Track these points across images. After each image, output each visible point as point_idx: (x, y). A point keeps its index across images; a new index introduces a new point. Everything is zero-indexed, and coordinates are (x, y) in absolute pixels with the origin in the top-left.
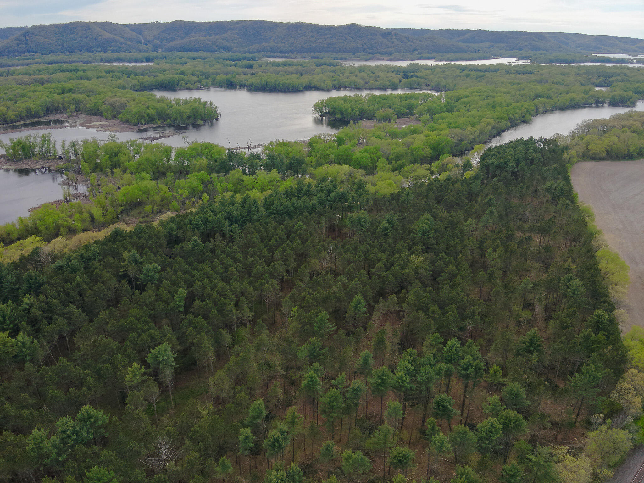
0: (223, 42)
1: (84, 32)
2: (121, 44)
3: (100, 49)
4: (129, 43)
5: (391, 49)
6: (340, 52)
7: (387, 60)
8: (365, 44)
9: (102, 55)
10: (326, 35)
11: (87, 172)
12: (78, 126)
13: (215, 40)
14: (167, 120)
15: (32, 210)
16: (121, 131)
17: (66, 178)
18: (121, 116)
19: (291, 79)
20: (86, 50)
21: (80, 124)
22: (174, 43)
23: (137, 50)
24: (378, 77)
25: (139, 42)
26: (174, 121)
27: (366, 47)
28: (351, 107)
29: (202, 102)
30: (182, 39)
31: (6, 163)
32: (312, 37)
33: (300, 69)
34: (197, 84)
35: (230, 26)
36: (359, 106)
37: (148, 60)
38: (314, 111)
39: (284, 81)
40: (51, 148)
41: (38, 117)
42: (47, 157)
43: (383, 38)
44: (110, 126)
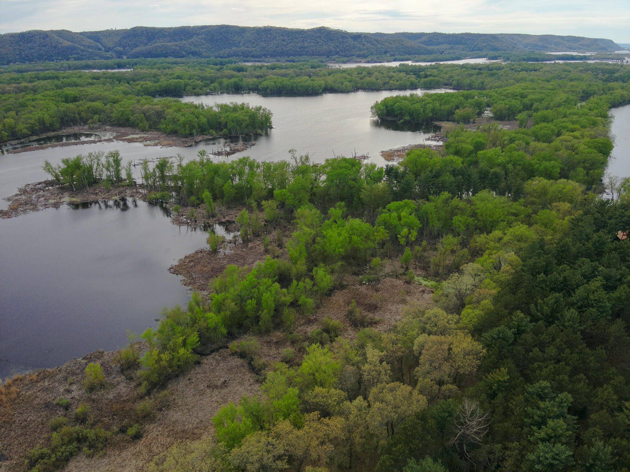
0: (191, 47)
1: (42, 41)
2: (83, 51)
3: (60, 58)
4: (90, 50)
5: (363, 52)
6: (313, 55)
8: (337, 47)
9: (65, 63)
10: (297, 38)
11: (210, 205)
12: (114, 140)
13: (182, 45)
14: (221, 130)
15: (175, 270)
16: (176, 146)
17: (174, 213)
18: (162, 126)
19: (306, 81)
20: (46, 59)
21: (114, 138)
22: (138, 49)
23: (102, 57)
24: (392, 77)
25: (100, 49)
26: (230, 131)
27: (338, 50)
28: (422, 107)
29: (251, 108)
30: (146, 44)
31: (63, 194)
32: (283, 40)
33: (298, 71)
34: (205, 89)
35: (194, 31)
36: (430, 106)
37: (120, 66)
38: (373, 114)
39: (302, 84)
40: (120, 170)
41: (53, 131)
42: (116, 182)
43: (354, 41)
44: (155, 139)
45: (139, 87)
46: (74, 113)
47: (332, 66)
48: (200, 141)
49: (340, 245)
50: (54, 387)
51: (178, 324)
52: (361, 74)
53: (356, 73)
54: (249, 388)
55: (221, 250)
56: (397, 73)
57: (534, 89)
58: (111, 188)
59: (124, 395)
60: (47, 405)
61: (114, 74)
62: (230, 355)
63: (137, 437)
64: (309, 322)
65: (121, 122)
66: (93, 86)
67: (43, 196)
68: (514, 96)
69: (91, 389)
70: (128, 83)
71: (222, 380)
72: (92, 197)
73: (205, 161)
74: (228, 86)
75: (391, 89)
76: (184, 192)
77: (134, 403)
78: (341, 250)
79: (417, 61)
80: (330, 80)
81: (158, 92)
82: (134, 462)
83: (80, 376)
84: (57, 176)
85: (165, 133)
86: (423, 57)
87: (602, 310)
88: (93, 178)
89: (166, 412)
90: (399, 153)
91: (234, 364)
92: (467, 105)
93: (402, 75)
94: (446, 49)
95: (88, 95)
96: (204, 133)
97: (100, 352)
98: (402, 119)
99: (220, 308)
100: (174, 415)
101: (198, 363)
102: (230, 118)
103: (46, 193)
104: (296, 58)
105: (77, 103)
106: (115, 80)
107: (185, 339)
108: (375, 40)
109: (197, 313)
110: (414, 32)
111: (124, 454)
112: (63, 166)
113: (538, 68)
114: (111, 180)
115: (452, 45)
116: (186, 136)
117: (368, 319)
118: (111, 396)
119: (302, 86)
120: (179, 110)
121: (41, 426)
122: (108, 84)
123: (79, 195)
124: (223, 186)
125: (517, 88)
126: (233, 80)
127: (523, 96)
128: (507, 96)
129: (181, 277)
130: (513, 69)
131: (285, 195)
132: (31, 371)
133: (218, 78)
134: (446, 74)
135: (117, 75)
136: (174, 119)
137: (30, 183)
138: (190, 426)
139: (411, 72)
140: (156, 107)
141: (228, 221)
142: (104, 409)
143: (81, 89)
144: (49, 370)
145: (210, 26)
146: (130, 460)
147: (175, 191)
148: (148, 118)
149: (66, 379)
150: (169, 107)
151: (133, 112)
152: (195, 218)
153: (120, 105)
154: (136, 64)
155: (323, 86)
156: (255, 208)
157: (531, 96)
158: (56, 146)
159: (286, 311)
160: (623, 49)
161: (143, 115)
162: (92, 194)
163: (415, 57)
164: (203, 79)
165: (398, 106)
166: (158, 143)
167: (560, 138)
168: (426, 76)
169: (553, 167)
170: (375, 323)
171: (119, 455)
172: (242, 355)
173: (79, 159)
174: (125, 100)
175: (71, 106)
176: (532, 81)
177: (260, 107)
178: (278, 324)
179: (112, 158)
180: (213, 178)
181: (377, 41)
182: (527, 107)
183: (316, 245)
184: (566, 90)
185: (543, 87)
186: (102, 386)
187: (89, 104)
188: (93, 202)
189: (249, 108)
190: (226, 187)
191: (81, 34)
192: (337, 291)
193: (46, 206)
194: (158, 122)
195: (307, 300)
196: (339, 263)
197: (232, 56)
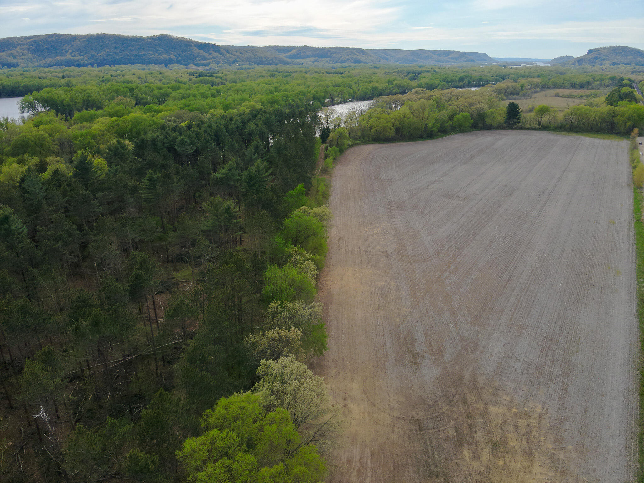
0: (9, 58)
8: (179, 55)
10: (132, 46)
32: (116, 48)
43: (199, 49)
115: (317, 58)
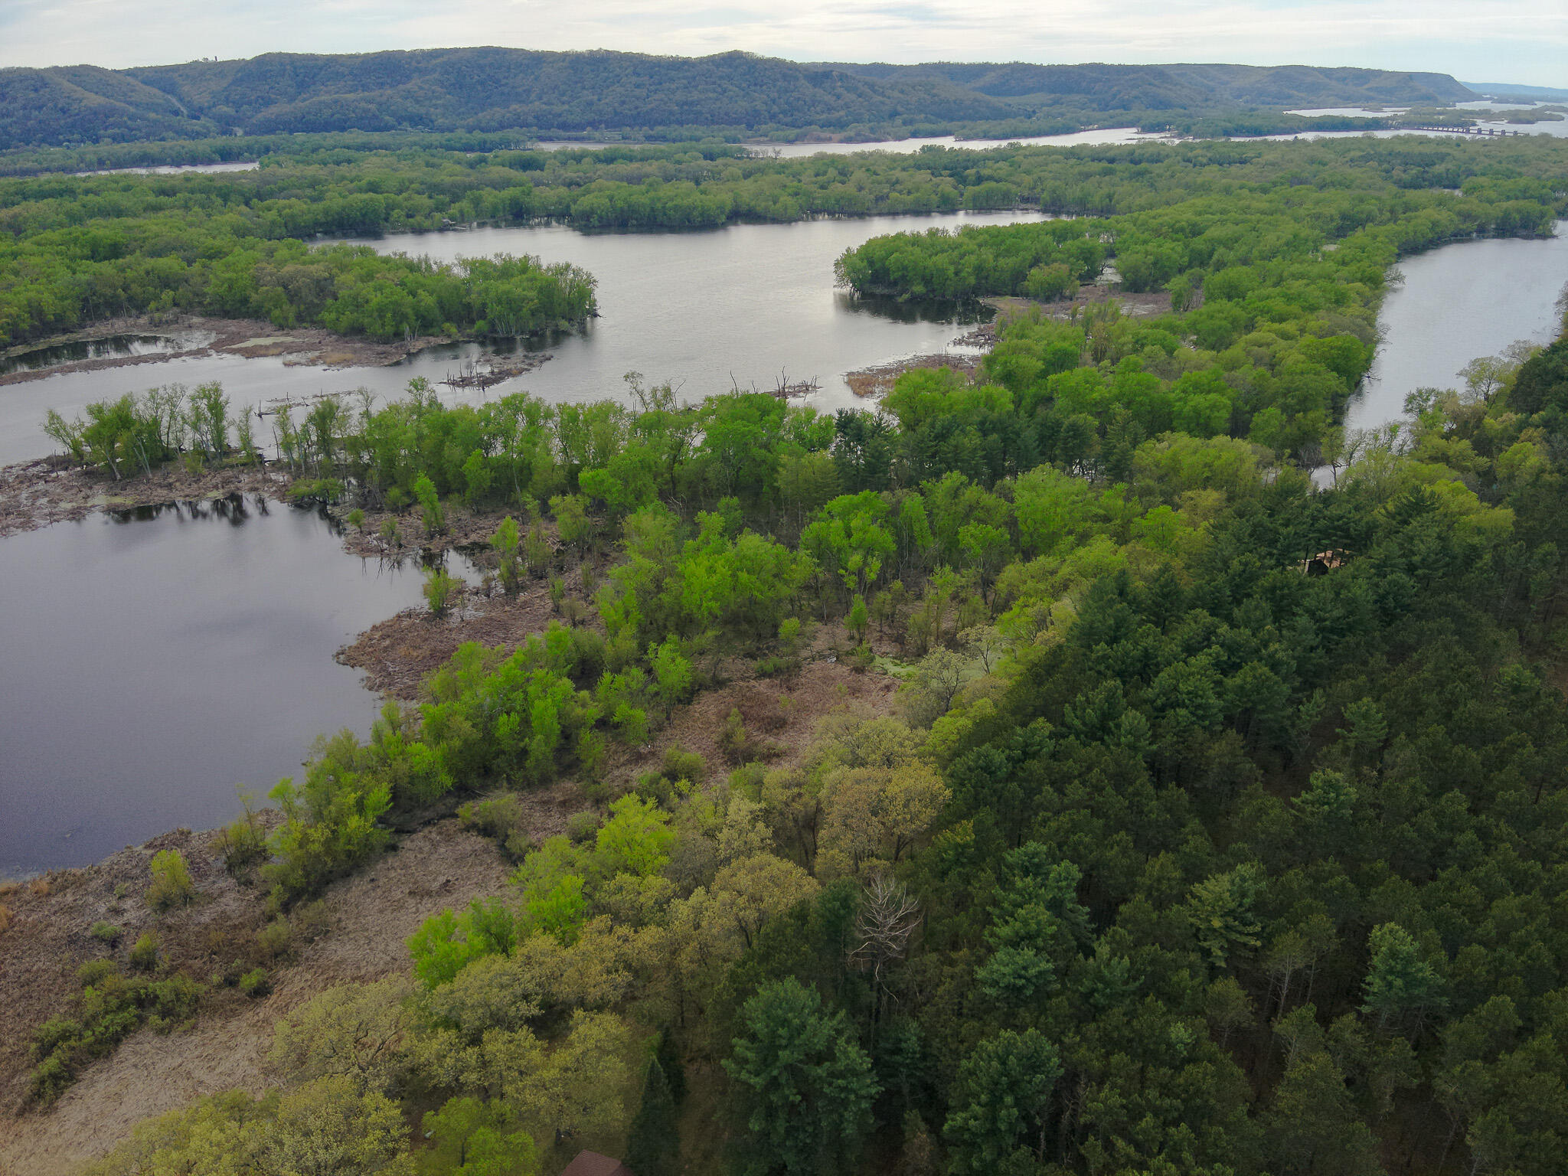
1: (33, 95)
2: (132, 118)
3: (76, 136)
4: (152, 115)
5: (837, 115)
6: (713, 122)
7: (841, 141)
8: (774, 101)
9: (89, 150)
10: (672, 80)
11: (433, 509)
12: (212, 352)
13: (384, 99)
14: (472, 322)
15: (349, 658)
16: (360, 363)
17: (351, 528)
18: (328, 316)
19: (688, 195)
20: (43, 140)
21: (213, 346)
22: (272, 111)
23: (180, 132)
24: (897, 182)
25: (176, 113)
26: (493, 325)
27: (775, 109)
28: (952, 263)
29: (544, 267)
30: (292, 100)
31: (91, 488)
32: (638, 86)
33: (671, 167)
34: (437, 215)
35: (414, 64)
36: (972, 259)
37: (227, 156)
38: (841, 278)
39: (678, 201)
40: (223, 429)
41: (65, 331)
42: (215, 457)
43: (815, 86)
44: (311, 347)
45: (272, 215)
46: (113, 287)
47: (757, 153)
48: (420, 351)
49: (710, 593)
50: (86, 905)
51: (349, 767)
52: (825, 173)
53: (811, 172)
54: (498, 893)
55: (454, 610)
56: (911, 171)
57: (1223, 212)
58: (205, 471)
59: (233, 915)
60: (72, 940)
61: (210, 179)
62: (461, 831)
63: (261, 992)
64: (639, 758)
65: (228, 307)
66: (161, 214)
67: (45, 494)
68: (1176, 230)
69: (165, 905)
70: (247, 204)
71: (442, 879)
72: (159, 495)
73: (425, 403)
74: (495, 209)
75: (893, 213)
76: (374, 477)
77: (254, 930)
78: (713, 604)
79: (967, 138)
80: (747, 191)
81: (321, 225)
82: (255, 1038)
83: (140, 882)
84: (76, 447)
85: (336, 332)
86: (982, 125)
87: (1200, 712)
88: (163, 448)
89: (321, 944)
90: (888, 377)
91: (469, 848)
92: (1060, 256)
93: (924, 175)
94: (1043, 105)
95: (145, 240)
96: (430, 331)
97: (182, 833)
98: (905, 291)
99: (439, 732)
100: (337, 950)
101: (394, 848)
102: (492, 294)
103: (50, 487)
104: (674, 131)
105: (120, 261)
106: (213, 197)
107: (362, 798)
108: (866, 83)
109: (390, 744)
110: (966, 60)
111: (233, 1025)
112: (89, 421)
113: (1250, 154)
114: (205, 453)
115: (1057, 95)
116: (385, 340)
117: (761, 749)
118: (205, 919)
119: (676, 208)
120: (369, 277)
121: (61, 979)
122: (196, 209)
123: (128, 491)
124: (463, 462)
125: (1183, 212)
126: (508, 193)
127: (1196, 231)
128: (1157, 233)
129: (361, 672)
130: (1189, 161)
131: (602, 482)
132: (36, 875)
133: (471, 187)
134: (1028, 172)
135: (219, 184)
136: (355, 298)
137: (13, 463)
138: (371, 969)
139: (945, 169)
140: (312, 268)
141: (475, 544)
142: (193, 944)
143: (130, 221)
144: (73, 871)
145: (456, 50)
146: (244, 1036)
147: (355, 476)
148: (293, 297)
149: (110, 888)
150: (344, 268)
151: (257, 283)
152: (399, 539)
153: (228, 266)
154: (267, 150)
155: (728, 207)
156: (535, 513)
157: (1214, 232)
158: (71, 370)
159: (586, 736)
160: (1480, 98)
161: (280, 289)
162: (161, 486)
163: (964, 127)
164: (433, 189)
165: (897, 260)
166: (319, 358)
167: (1249, 336)
168: (980, 180)
169: (1213, 407)
170: (777, 755)
171: (223, 1027)
172: (487, 830)
173: (126, 404)
174: (238, 250)
175: (107, 268)
176: (1227, 191)
177: (568, 267)
178: (570, 766)
179: (205, 401)
180: (440, 446)
181: (872, 86)
182: (1201, 259)
183: (662, 596)
184: (1302, 212)
185: (1248, 207)
186: (187, 899)
187: (151, 263)
188: (162, 505)
189: (539, 267)
190: (472, 464)
191: (130, 73)
192: (705, 693)
193: (53, 518)
194: (318, 305)
195: (632, 712)
196: (710, 634)
197: (511, 127)
